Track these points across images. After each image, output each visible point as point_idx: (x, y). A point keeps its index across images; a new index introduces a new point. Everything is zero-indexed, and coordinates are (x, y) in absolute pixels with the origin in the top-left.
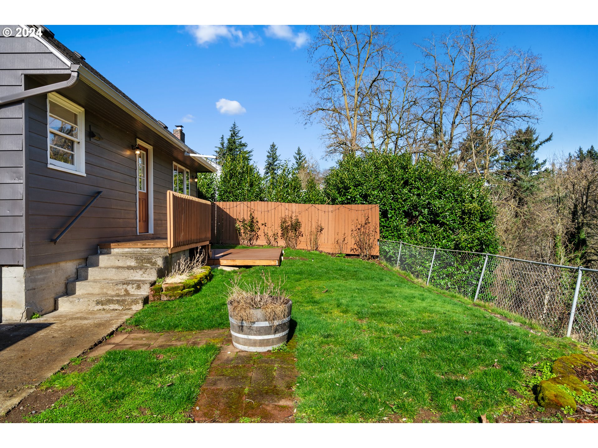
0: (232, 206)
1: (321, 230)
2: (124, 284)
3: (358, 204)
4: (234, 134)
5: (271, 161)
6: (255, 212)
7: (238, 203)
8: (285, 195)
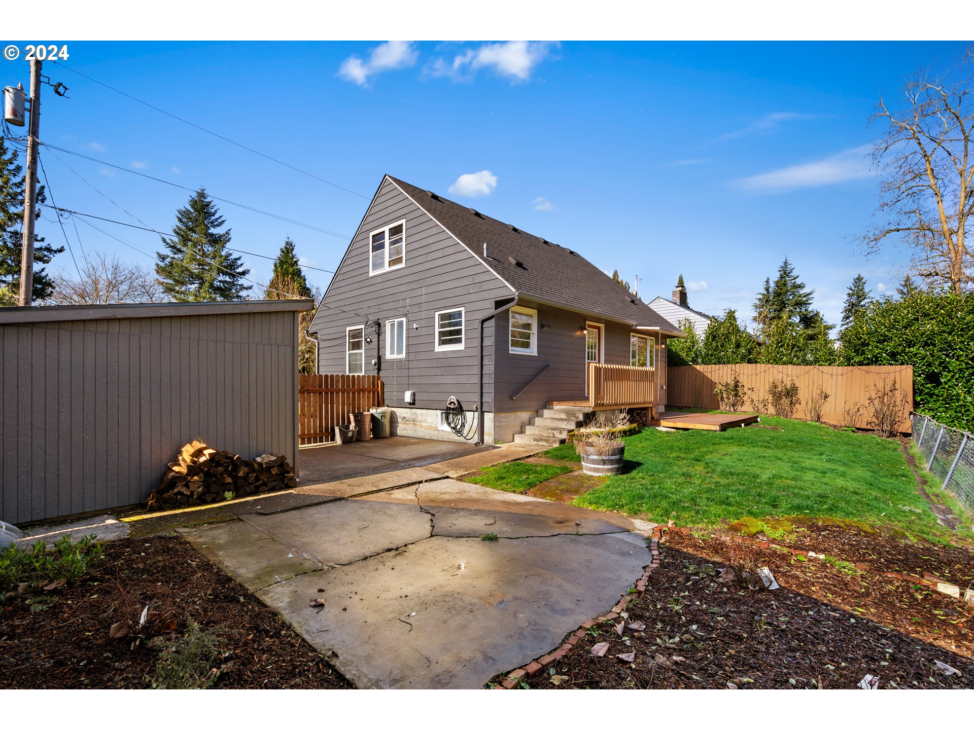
0: (713, 369)
1: (826, 397)
2: (552, 430)
3: (884, 365)
4: (785, 273)
5: (854, 300)
6: (741, 376)
7: (721, 366)
8: (778, 356)
